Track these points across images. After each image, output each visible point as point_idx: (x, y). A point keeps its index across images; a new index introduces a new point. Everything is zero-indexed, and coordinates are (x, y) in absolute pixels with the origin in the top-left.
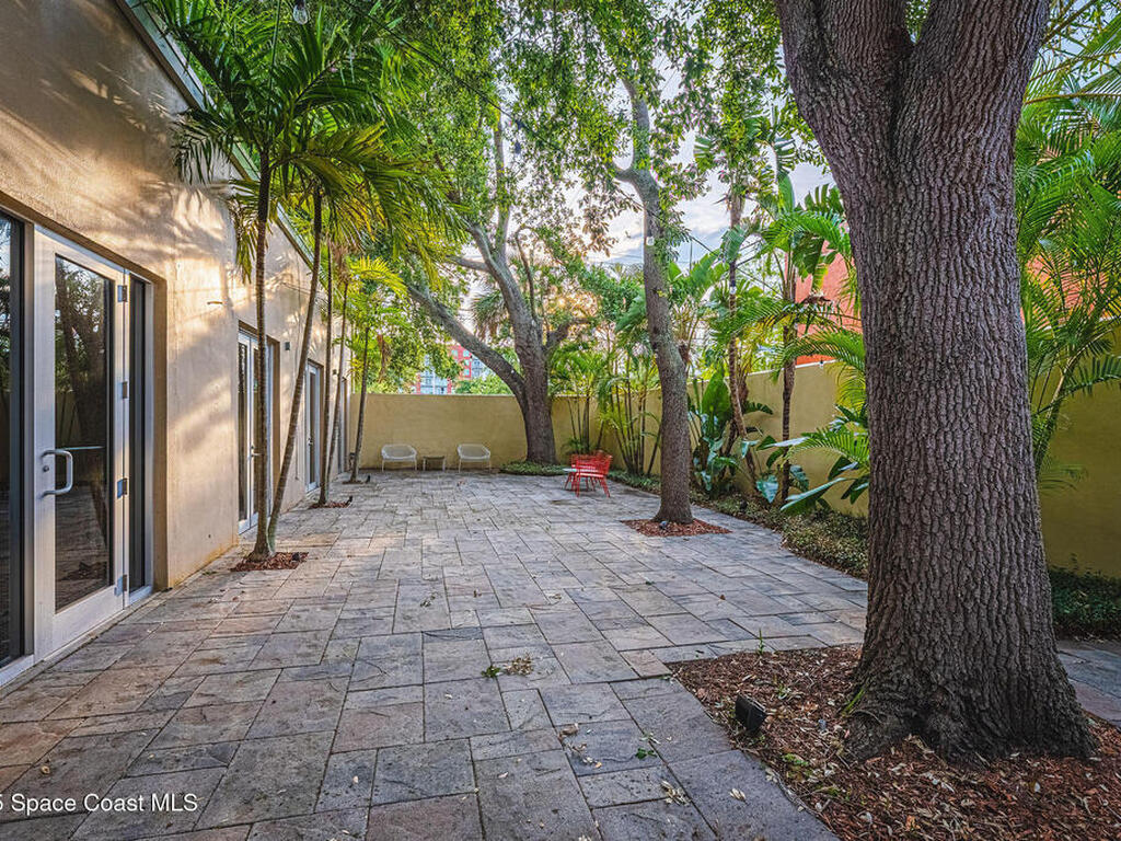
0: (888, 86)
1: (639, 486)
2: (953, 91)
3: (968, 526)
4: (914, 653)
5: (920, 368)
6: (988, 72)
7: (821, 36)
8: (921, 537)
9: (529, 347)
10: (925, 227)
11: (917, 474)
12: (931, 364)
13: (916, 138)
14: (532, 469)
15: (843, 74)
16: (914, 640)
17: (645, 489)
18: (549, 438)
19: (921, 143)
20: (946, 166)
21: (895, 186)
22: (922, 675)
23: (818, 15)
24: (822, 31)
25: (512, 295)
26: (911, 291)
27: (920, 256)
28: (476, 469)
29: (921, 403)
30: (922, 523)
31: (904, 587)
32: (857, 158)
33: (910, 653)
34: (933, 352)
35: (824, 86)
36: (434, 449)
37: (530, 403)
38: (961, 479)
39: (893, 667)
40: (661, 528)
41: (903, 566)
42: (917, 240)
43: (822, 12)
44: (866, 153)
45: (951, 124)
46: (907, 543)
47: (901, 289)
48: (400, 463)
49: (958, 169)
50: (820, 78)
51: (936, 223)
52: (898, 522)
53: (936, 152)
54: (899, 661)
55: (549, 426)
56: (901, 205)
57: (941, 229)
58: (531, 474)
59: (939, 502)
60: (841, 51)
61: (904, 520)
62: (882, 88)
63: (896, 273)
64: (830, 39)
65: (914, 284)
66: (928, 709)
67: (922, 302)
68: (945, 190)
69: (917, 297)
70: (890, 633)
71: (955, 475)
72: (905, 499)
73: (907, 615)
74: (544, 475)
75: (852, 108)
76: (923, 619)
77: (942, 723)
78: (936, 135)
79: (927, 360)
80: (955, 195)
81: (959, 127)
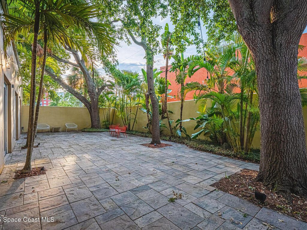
0: (271, 31)
1: (132, 134)
2: (291, 35)
3: (297, 140)
4: (287, 172)
5: (285, 102)
6: (299, 32)
7: (253, 14)
8: (287, 144)
9: (93, 92)
10: (285, 67)
11: (285, 128)
12: (288, 101)
13: (281, 45)
14: (94, 130)
15: (259, 26)
16: (287, 169)
17: (134, 134)
18: (99, 120)
19: (282, 46)
20: (289, 53)
21: (276, 56)
22: (290, 177)
23: (252, 8)
24: (253, 13)
25: (87, 75)
26: (282, 82)
27: (284, 74)
28: (74, 131)
29: (286, 111)
30: (287, 140)
31: (283, 156)
32: (263, 47)
33: (286, 172)
34: (288, 98)
35: (254, 27)
36: (56, 125)
37: (93, 110)
38: (295, 129)
39: (283, 177)
40: (155, 145)
41: (283, 151)
42: (283, 70)
43: (253, 8)
44: (266, 47)
45: (290, 43)
46: (283, 145)
47: (279, 82)
48: (43, 130)
49: (291, 54)
50: (253, 25)
51: (287, 66)
52: (281, 140)
53: (287, 49)
54: (284, 175)
55: (99, 117)
56: (278, 61)
57: (288, 68)
58: (95, 132)
59: (291, 135)
60: (259, 19)
61: (283, 140)
62: (269, 31)
63: (278, 78)
64: (256, 16)
65: (282, 81)
66: (294, 186)
67: (285, 85)
68: (289, 59)
69: (283, 84)
70: (281, 169)
71: (294, 128)
72: (282, 134)
73: (285, 164)
74: (99, 132)
75: (262, 35)
76: (289, 164)
77: (298, 189)
78: (286, 45)
79: (287, 100)
80: (291, 60)
81: (291, 44)
